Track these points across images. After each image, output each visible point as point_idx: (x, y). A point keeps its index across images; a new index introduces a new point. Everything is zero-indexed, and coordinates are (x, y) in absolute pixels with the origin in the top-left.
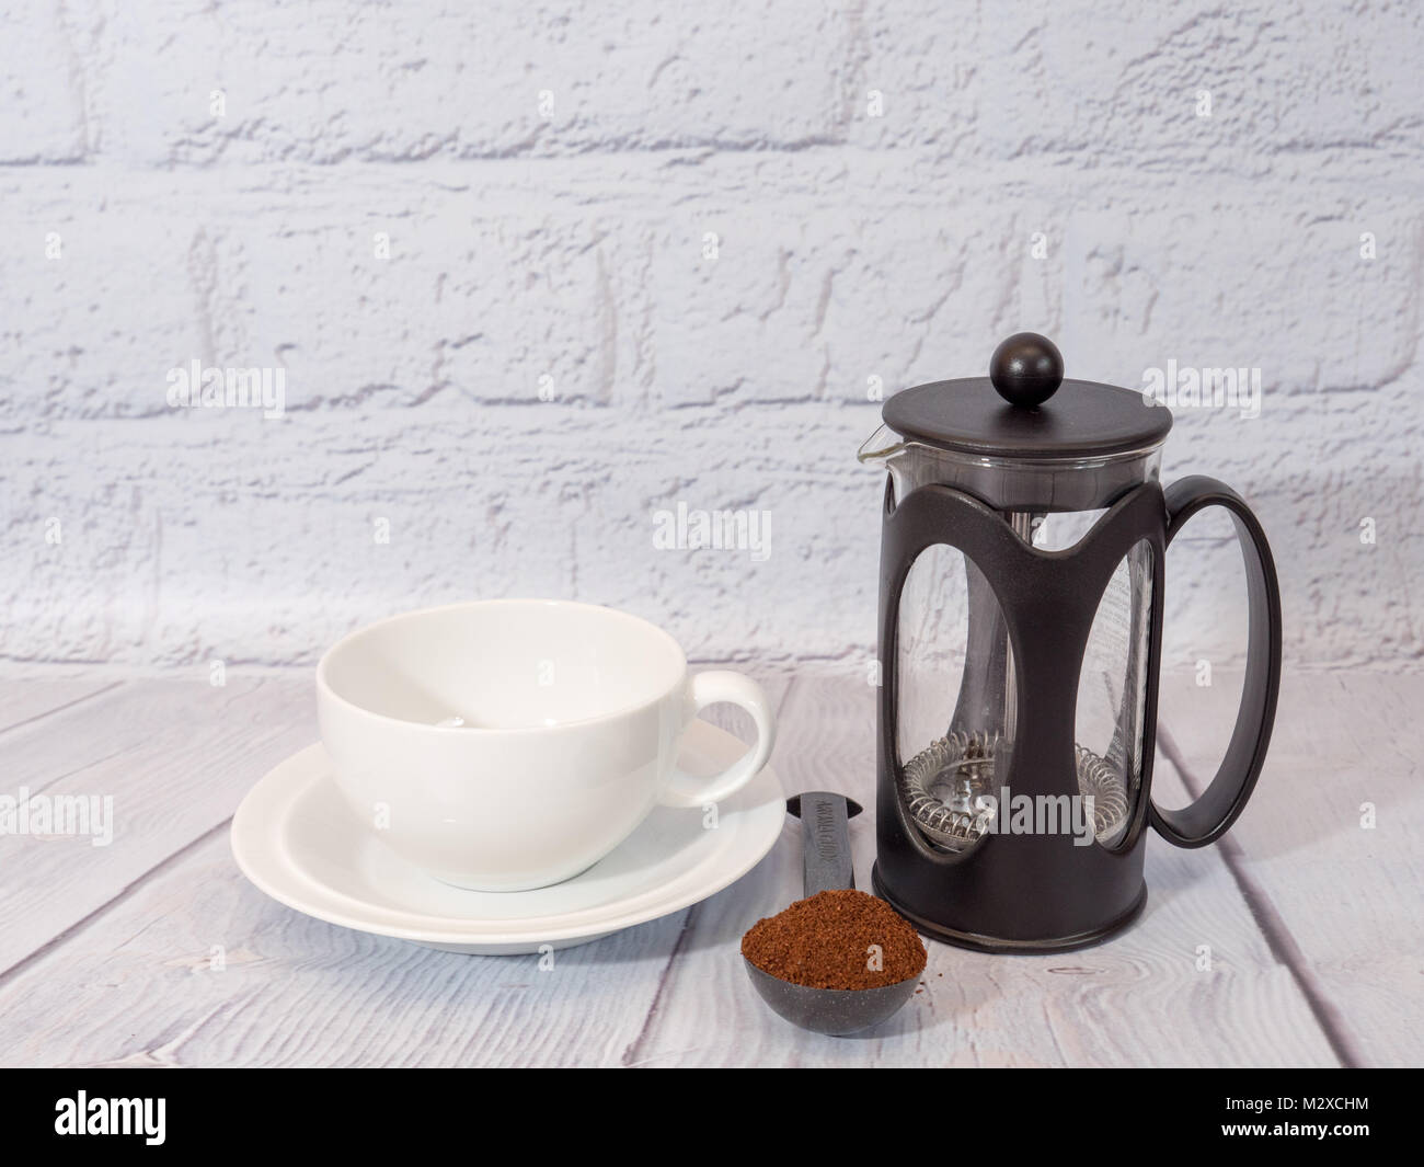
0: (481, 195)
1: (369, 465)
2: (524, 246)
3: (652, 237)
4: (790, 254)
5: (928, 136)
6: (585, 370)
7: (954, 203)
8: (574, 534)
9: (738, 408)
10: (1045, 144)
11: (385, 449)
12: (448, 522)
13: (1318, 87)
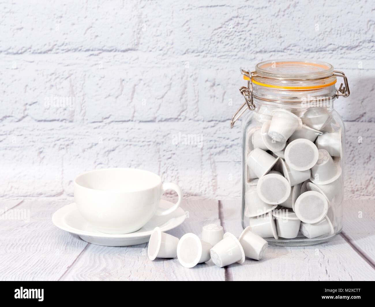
0: (38, 64)
1: (5, 139)
2: (50, 77)
3: (85, 75)
4: (123, 80)
5: (160, 48)
6: (66, 112)
7: (168, 67)
8: (63, 160)
9: (109, 123)
10: (192, 51)
11: (9, 134)
12: (26, 156)
13: (267, 36)
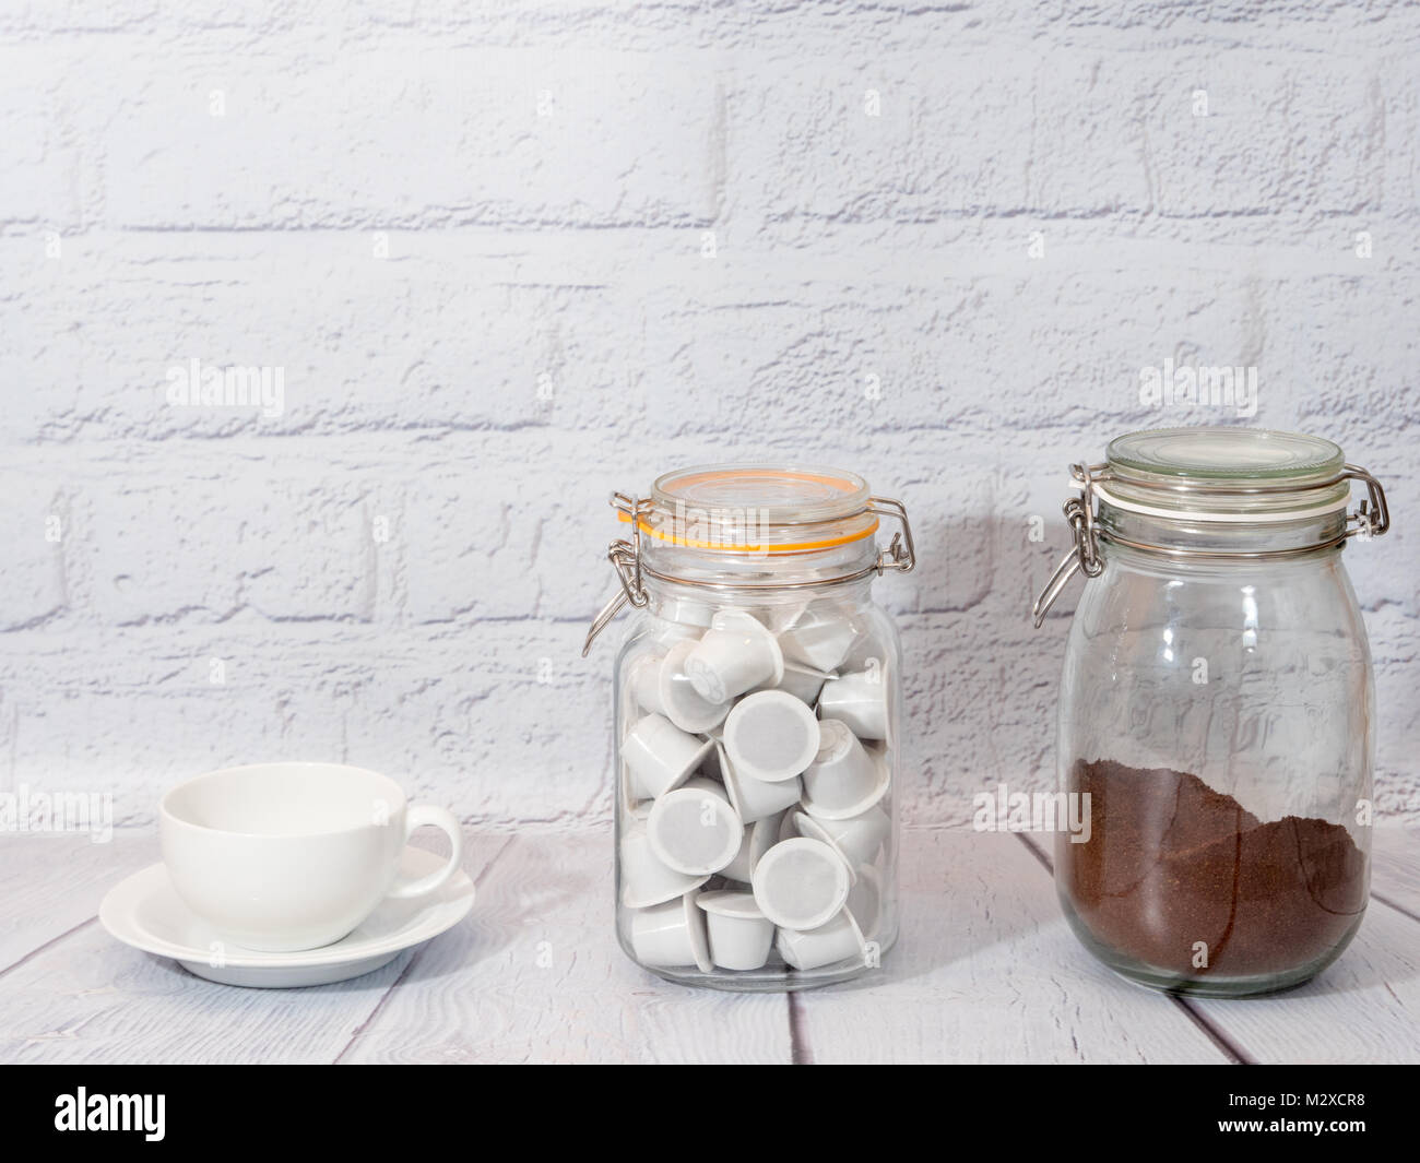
0: (274, 463)
1: (184, 668)
2: (308, 500)
3: (405, 494)
4: (510, 507)
5: (611, 421)
6: (352, 595)
8: (345, 722)
9: (472, 624)
10: (697, 428)
11: (197, 656)
13: (901, 385)
